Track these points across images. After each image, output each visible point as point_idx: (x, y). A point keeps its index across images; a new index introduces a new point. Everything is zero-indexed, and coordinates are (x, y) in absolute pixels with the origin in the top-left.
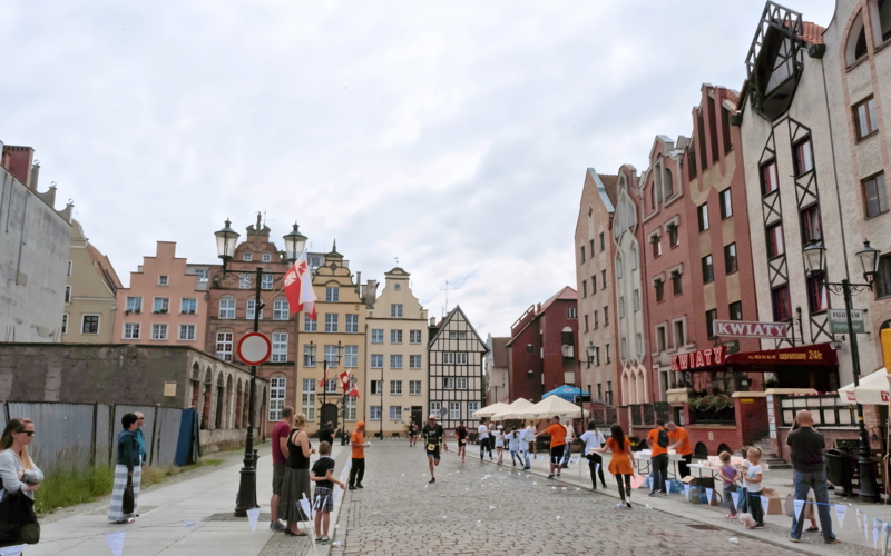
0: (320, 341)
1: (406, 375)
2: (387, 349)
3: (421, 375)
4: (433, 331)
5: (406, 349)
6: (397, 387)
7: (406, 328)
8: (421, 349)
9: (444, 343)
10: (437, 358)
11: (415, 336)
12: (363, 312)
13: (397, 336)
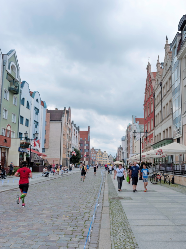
0: (98, 158)
1: (106, 161)
2: (104, 158)
3: (107, 161)
4: (109, 156)
5: (106, 158)
6: (105, 162)
7: (106, 157)
8: (107, 158)
9: (109, 158)
10: (109, 159)
11: (107, 157)
12: (102, 155)
13: (105, 157)
